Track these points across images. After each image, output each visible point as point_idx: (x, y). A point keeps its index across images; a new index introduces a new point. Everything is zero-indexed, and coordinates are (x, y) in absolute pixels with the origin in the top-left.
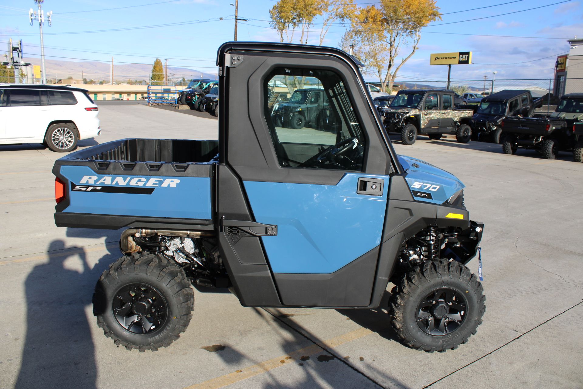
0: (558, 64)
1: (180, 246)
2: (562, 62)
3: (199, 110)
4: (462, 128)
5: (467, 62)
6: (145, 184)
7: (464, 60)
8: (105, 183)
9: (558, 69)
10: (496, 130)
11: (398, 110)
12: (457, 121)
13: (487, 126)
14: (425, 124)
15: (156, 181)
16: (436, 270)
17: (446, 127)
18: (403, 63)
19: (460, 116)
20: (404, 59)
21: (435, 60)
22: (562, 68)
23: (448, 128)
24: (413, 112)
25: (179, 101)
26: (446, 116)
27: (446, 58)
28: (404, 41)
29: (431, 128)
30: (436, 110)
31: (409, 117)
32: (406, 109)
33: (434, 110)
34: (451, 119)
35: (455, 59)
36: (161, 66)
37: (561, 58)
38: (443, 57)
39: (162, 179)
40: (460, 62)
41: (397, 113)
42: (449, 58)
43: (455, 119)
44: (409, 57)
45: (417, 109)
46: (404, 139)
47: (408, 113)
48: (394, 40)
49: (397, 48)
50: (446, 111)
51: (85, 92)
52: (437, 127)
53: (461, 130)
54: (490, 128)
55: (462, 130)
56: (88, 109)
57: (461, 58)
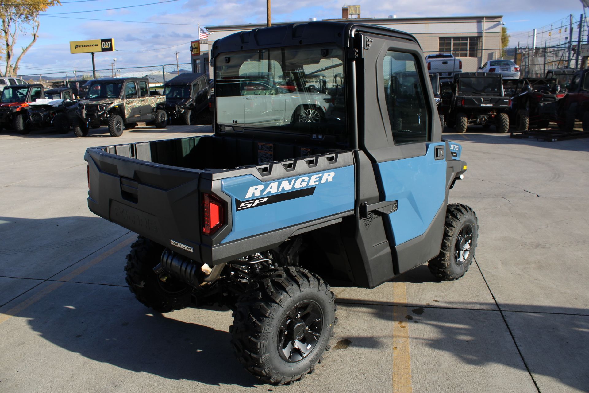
0: (192, 49)
2: (196, 47)
4: (159, 114)
5: (110, 49)
6: (308, 184)
7: (107, 47)
8: (271, 191)
9: (193, 53)
10: (184, 112)
11: (99, 101)
12: (155, 107)
13: (177, 110)
14: (129, 114)
15: (317, 178)
17: (146, 115)
18: (24, 53)
19: (156, 102)
20: (25, 49)
21: (76, 48)
22: (197, 52)
23: (148, 115)
24: (116, 103)
26: (145, 103)
27: (88, 46)
28: (21, 28)
29: (134, 117)
30: (136, 97)
31: (114, 108)
32: (108, 100)
33: (134, 98)
34: (149, 106)
35: (97, 46)
37: (195, 43)
38: (84, 45)
39: (320, 175)
40: (104, 50)
41: (99, 105)
42: (90, 46)
43: (152, 105)
44: (30, 45)
45: (119, 98)
46: (113, 131)
47: (112, 103)
48: (8, 26)
49: (14, 36)
50: (144, 99)
52: (139, 116)
53: (158, 116)
54: (179, 111)
55: (160, 116)
57: (104, 45)
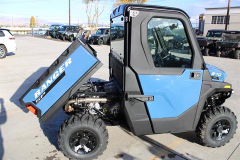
1: (93, 107)
2: (202, 17)
3: (56, 38)
6: (59, 73)
8: (44, 89)
9: (200, 20)
15: (62, 68)
16: (219, 111)
25: (47, 34)
36: (34, 19)
37: (201, 15)
39: (63, 65)
51: (8, 31)
54: (180, 44)
56: (11, 39)
